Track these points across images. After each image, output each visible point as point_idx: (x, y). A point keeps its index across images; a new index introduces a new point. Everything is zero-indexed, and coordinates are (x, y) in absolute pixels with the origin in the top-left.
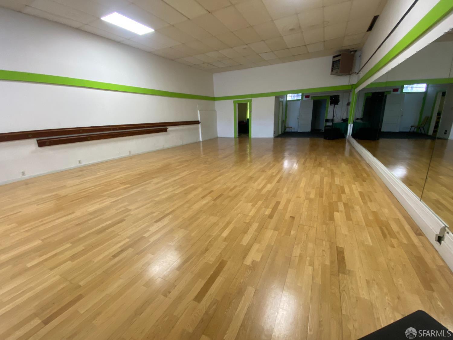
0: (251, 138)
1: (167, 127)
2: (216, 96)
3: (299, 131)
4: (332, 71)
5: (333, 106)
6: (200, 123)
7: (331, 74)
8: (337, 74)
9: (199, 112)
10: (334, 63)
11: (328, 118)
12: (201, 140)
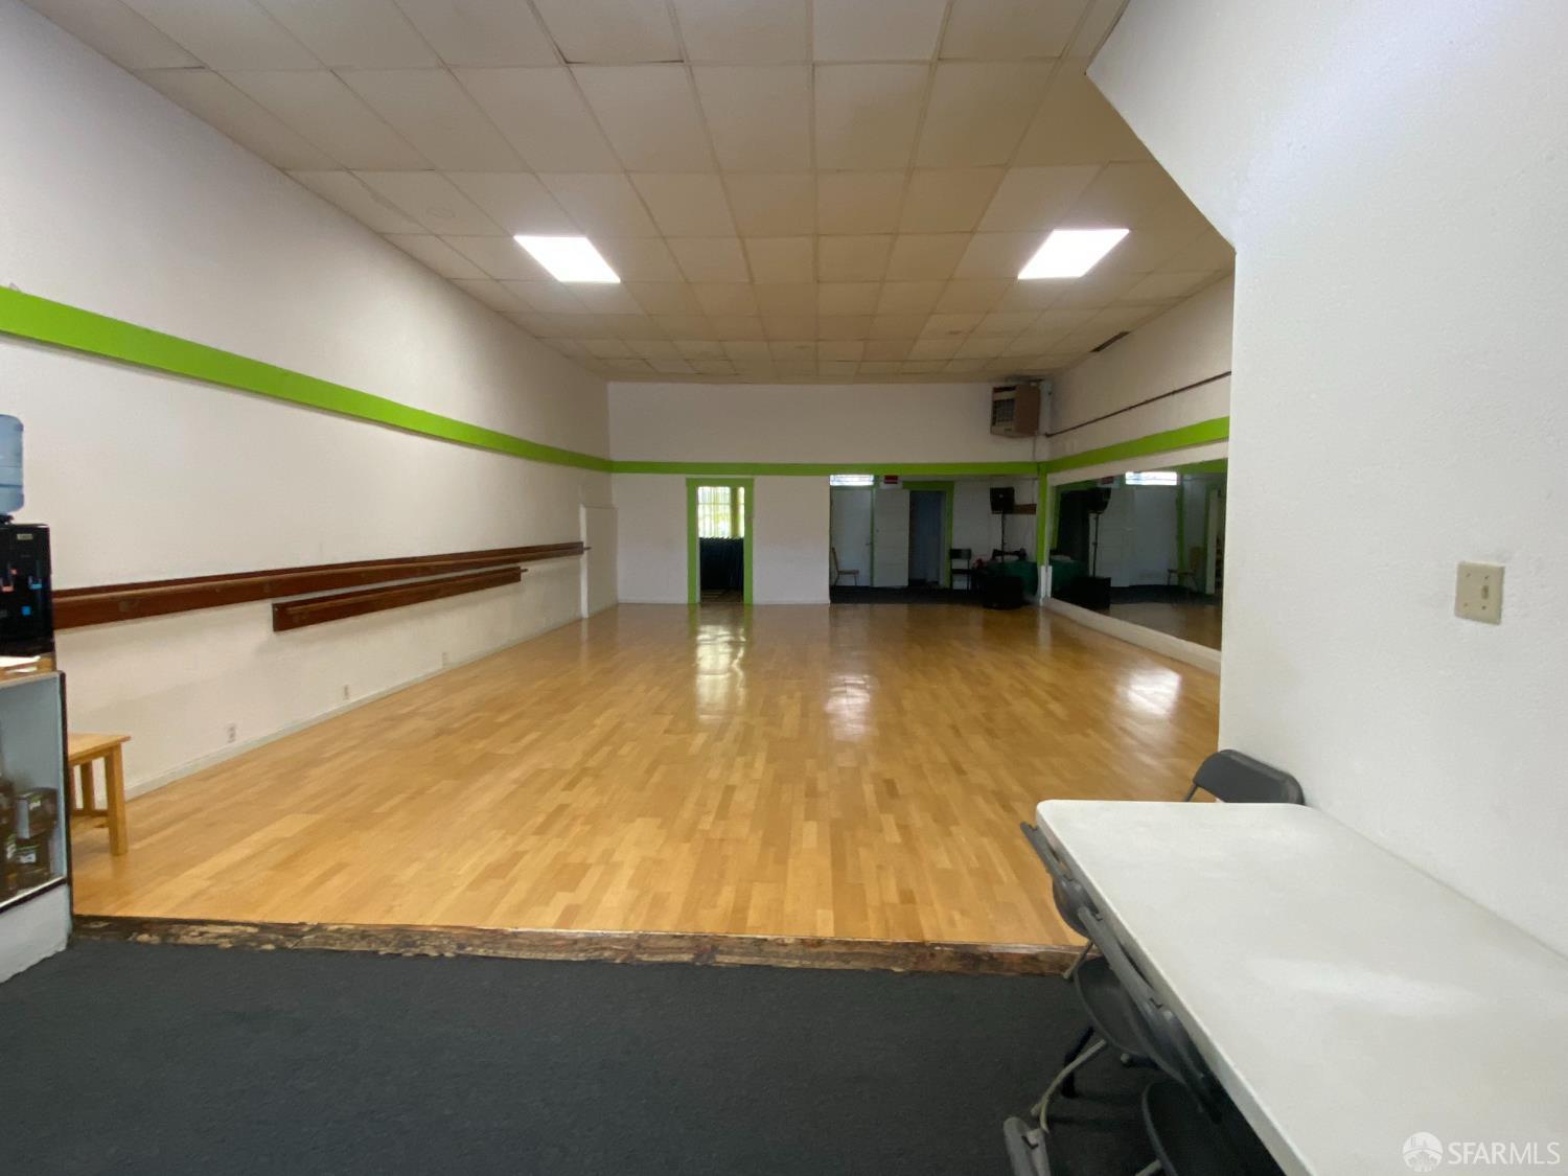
0: (751, 605)
1: (523, 565)
2: (616, 456)
3: (876, 585)
4: (993, 423)
5: (1000, 515)
6: (586, 552)
7: (992, 432)
8: (1009, 434)
9: (583, 511)
10: (996, 405)
11: (956, 546)
12: (584, 611)
